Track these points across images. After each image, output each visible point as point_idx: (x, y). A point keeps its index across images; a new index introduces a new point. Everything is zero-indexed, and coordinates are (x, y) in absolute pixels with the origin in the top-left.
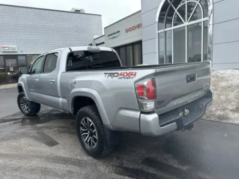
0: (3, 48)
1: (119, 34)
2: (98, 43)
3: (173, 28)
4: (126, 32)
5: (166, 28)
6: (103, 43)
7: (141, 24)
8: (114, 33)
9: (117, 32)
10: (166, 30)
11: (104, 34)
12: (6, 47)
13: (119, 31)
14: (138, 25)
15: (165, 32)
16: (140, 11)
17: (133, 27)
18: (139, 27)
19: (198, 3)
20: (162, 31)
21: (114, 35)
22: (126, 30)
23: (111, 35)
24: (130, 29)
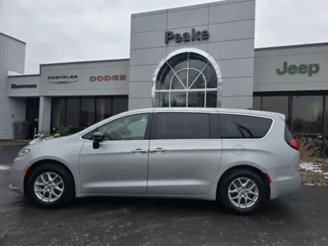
1: (76, 79)
2: (17, 84)
3: (170, 90)
4: (91, 80)
8: (64, 77)
9: (72, 77)
13: (76, 77)
14: (114, 76)
16: (128, 60)
17: (106, 77)
19: (201, 72)
20: (158, 91)
21: (62, 80)
22: (91, 78)
23: (57, 77)
24: (99, 77)
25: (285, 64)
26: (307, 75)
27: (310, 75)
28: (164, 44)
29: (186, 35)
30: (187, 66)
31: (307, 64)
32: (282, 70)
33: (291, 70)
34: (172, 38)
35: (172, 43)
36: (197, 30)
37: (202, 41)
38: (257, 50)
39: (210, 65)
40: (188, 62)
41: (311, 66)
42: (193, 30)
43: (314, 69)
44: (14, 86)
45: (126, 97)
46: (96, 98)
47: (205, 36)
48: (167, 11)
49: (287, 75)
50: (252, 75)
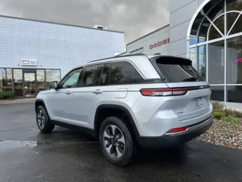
0: (23, 61)
1: (142, 50)
3: (208, 42)
4: (151, 48)
5: (198, 43)
7: (169, 39)
8: (137, 50)
9: (140, 49)
10: (199, 45)
11: (125, 51)
12: (26, 61)
13: (142, 48)
14: (163, 41)
15: (198, 47)
16: (168, 25)
17: (159, 43)
18: (166, 43)
19: (241, 13)
22: (150, 46)
23: (134, 52)
24: (155, 44)
30: (225, 10)
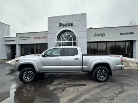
1: (29, 38)
2: (8, 40)
6: (14, 41)
8: (25, 38)
9: (28, 37)
13: (29, 37)
16: (47, 32)
17: (40, 37)
19: (71, 36)
20: (57, 42)
21: (24, 38)
22: (34, 38)
23: (22, 38)
25: (96, 33)
26: (102, 36)
27: (103, 37)
28: (59, 27)
29: (66, 24)
30: (67, 34)
31: (102, 34)
32: (95, 35)
33: (97, 35)
34: (61, 25)
35: (62, 26)
36: (69, 23)
37: (71, 26)
38: (87, 29)
39: (74, 33)
40: (67, 32)
41: (103, 34)
42: (68, 23)
43: (103, 35)
44: (7, 41)
45: (47, 44)
46: (36, 44)
47: (72, 25)
48: (60, 17)
49: (96, 37)
50: (86, 36)
